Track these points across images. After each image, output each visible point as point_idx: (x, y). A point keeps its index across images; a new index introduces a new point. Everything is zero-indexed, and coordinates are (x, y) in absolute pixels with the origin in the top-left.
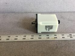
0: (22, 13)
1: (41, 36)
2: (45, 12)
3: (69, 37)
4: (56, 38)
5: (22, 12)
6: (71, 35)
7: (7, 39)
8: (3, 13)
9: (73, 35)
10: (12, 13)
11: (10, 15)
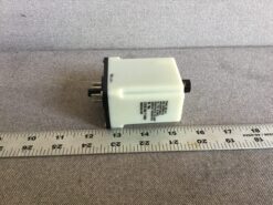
0: (80, 50)
1: (147, 134)
2: (164, 46)
3: (252, 139)
4: (205, 141)
5: (81, 46)
6: (257, 130)
7: (25, 148)
8: (11, 49)
9: (263, 130)
10: (44, 49)
11: (37, 59)
